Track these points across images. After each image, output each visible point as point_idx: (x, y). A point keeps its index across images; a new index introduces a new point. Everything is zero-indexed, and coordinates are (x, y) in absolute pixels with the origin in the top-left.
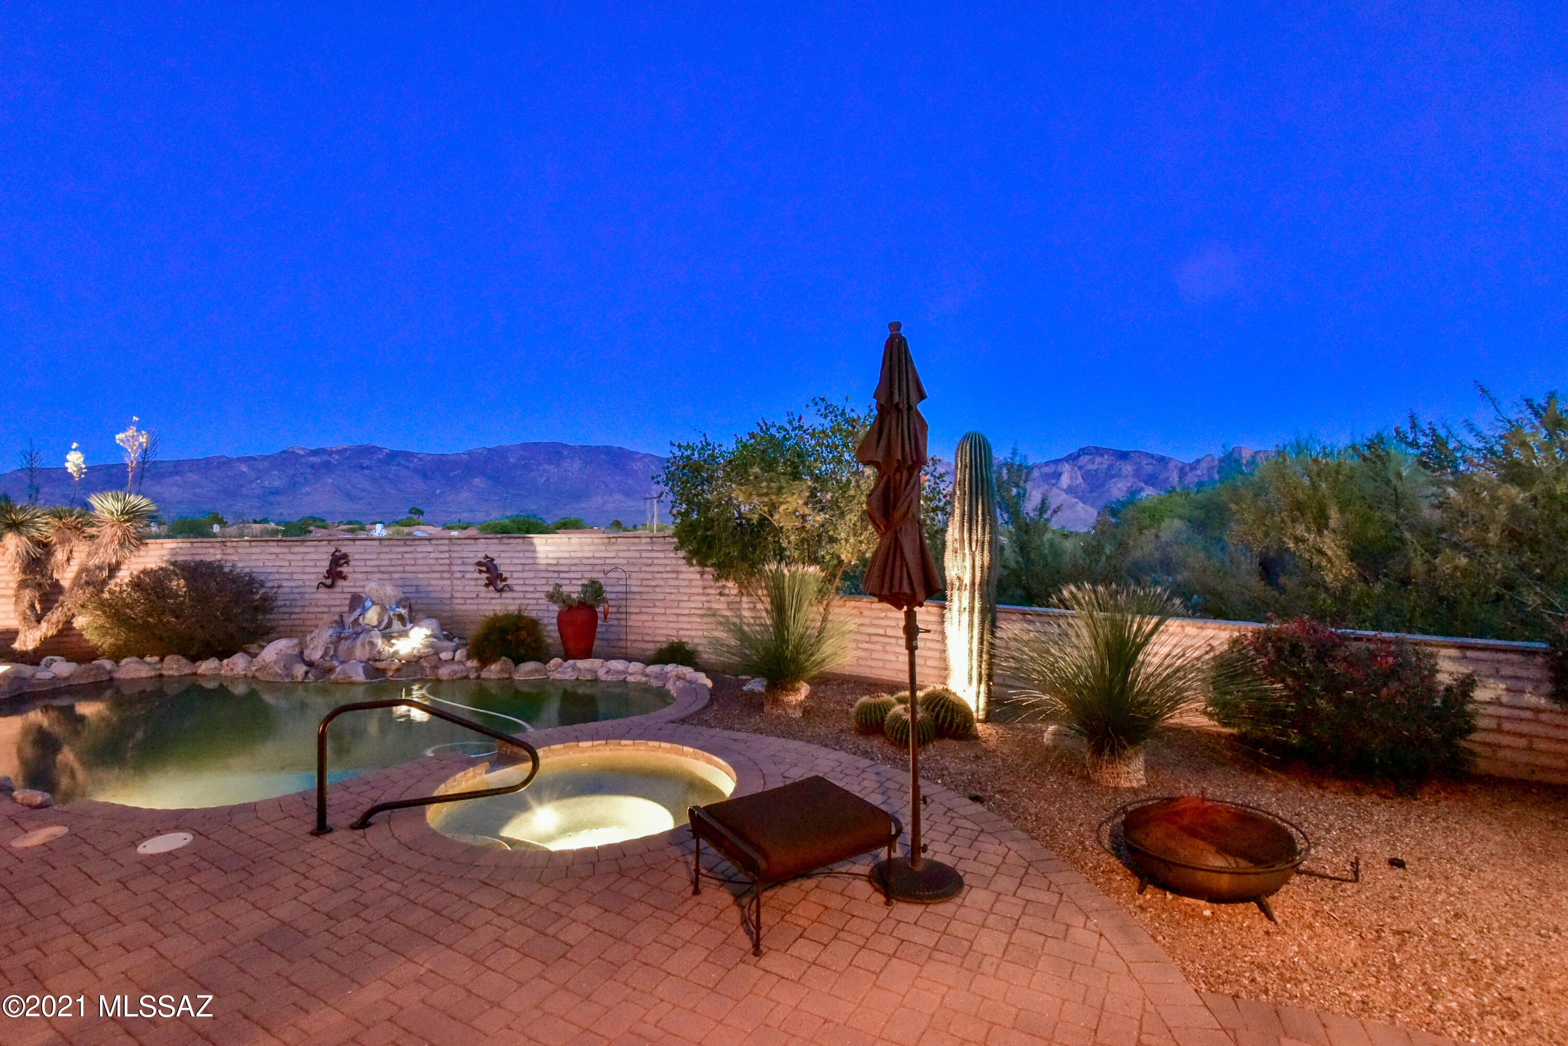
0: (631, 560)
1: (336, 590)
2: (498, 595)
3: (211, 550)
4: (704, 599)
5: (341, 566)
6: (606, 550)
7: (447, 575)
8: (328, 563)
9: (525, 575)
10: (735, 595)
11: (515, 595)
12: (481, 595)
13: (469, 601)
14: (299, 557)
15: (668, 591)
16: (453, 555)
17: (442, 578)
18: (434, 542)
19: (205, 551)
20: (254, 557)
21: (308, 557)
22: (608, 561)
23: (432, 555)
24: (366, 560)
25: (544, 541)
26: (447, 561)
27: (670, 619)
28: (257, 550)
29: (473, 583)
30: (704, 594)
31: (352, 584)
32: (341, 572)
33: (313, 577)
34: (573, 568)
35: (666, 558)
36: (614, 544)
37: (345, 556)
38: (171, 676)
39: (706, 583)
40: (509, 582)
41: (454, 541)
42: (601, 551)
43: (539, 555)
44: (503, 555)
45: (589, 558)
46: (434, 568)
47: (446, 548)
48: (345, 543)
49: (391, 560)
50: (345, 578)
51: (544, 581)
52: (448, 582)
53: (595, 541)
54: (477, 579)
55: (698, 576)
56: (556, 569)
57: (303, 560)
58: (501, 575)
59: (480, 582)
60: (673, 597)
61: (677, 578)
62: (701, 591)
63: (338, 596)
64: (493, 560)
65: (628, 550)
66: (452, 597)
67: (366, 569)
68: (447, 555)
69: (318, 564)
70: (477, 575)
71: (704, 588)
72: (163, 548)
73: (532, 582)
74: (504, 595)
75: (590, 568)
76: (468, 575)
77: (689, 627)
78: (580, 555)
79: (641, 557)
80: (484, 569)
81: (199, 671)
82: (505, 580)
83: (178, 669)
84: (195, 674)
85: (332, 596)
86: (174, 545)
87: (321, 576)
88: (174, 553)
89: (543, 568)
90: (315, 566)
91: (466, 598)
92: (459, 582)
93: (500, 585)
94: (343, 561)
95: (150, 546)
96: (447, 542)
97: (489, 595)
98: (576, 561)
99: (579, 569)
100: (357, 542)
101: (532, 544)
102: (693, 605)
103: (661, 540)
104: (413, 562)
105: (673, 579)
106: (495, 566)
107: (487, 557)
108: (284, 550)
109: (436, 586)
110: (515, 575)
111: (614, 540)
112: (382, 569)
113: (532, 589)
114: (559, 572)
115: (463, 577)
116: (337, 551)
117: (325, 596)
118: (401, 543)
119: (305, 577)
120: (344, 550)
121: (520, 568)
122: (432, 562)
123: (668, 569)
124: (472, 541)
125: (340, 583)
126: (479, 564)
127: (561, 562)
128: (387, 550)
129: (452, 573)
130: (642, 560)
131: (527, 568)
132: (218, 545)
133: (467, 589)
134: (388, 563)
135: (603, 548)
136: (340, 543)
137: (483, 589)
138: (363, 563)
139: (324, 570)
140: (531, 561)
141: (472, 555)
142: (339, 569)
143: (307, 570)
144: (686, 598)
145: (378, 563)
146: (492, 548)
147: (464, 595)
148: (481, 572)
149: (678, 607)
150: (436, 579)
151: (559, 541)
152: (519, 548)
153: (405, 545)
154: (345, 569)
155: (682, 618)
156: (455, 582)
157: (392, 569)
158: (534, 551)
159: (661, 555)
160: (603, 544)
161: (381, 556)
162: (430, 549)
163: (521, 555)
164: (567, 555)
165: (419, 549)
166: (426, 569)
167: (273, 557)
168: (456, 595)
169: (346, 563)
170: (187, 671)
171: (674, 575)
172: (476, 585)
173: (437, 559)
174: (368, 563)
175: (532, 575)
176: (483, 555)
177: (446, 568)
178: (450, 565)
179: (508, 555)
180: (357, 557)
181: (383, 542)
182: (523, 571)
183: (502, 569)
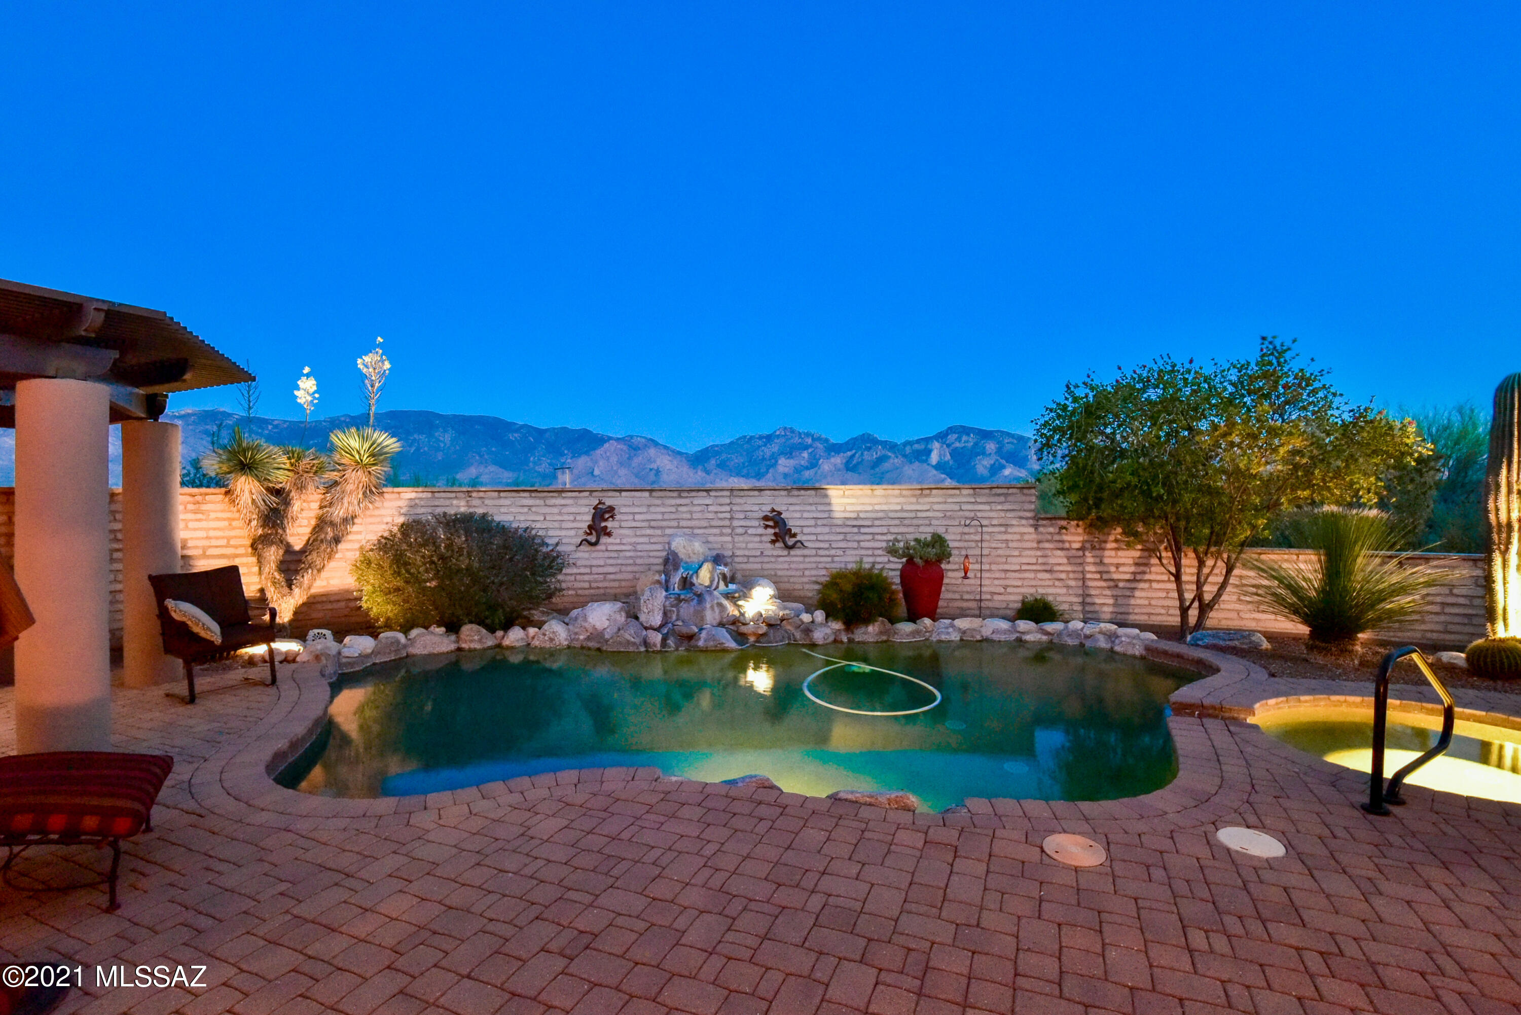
0: (948, 514)
1: (598, 547)
2: (785, 553)
3: (455, 502)
4: (1039, 553)
5: (606, 520)
6: (918, 503)
7: (729, 531)
8: (589, 518)
9: (819, 530)
10: (1078, 549)
11: (806, 552)
12: (766, 553)
13: (751, 559)
14: (555, 510)
15: (994, 545)
16: (735, 508)
17: (722, 534)
18: (712, 494)
19: (448, 502)
20: (503, 510)
21: (565, 510)
22: (920, 514)
23: (711, 508)
24: (634, 514)
25: (842, 492)
26: (728, 515)
27: (997, 575)
28: (507, 502)
29: (757, 539)
30: (1038, 549)
31: (618, 541)
32: (606, 527)
33: (572, 533)
34: (877, 523)
35: (991, 510)
36: (926, 496)
37: (611, 509)
38: (470, 650)
39: (1040, 537)
40: (798, 538)
41: (735, 493)
42: (912, 503)
43: (834, 508)
44: (792, 508)
45: (896, 511)
46: (714, 523)
47: (727, 501)
48: (610, 494)
49: (663, 513)
50: (609, 534)
51: (841, 537)
52: (729, 539)
53: (904, 492)
54: (761, 535)
55: (1032, 530)
56: (855, 523)
57: (560, 514)
58: (790, 530)
59: (764, 538)
60: (1000, 552)
61: (1005, 533)
62: (1035, 545)
63: (601, 554)
64: (780, 513)
65: (945, 503)
66: (733, 555)
67: (634, 524)
68: (728, 508)
69: (578, 518)
70: (761, 531)
71: (1039, 542)
72: (400, 499)
73: (826, 538)
74: (793, 552)
75: (897, 522)
76: (750, 531)
77: (1019, 583)
78: (885, 507)
79: (961, 510)
80: (771, 523)
81: (506, 642)
82: (794, 535)
83: (480, 641)
84: (499, 646)
85: (594, 555)
86: (413, 495)
87: (581, 532)
88: (413, 505)
89: (839, 522)
90: (575, 520)
91: (748, 557)
92: (741, 538)
93: (791, 542)
94: (607, 516)
95: (386, 495)
96: (728, 493)
97: (775, 553)
98: (880, 515)
99: (884, 523)
100: (624, 494)
101: (826, 496)
102: (1025, 560)
103: (987, 491)
104: (689, 516)
105: (1000, 533)
106: (783, 520)
107: (773, 510)
108: (538, 502)
109: (716, 543)
110: (806, 530)
111: (928, 492)
112: (653, 524)
113: (826, 545)
114: (860, 526)
115: (746, 532)
116: (600, 503)
117: (586, 555)
118: (675, 494)
119: (563, 533)
120: (609, 502)
121: (812, 522)
122: (711, 516)
123: (995, 522)
124: (756, 493)
125: (604, 540)
126: (766, 518)
127: (862, 515)
128: (658, 502)
129: (733, 529)
130: (961, 513)
131: (820, 522)
132: (462, 495)
133: (750, 546)
134: (660, 517)
135: (914, 500)
136: (605, 494)
137: (769, 545)
138: (631, 517)
139: (585, 526)
140: (826, 515)
141: (756, 508)
142: (603, 524)
143: (564, 525)
144: (1016, 553)
145: (649, 517)
146: (778, 500)
147: (747, 553)
148: (767, 527)
149: (1006, 563)
150: (715, 535)
151: (860, 492)
152: (811, 501)
153: (680, 497)
154: (609, 524)
155: (1009, 575)
156: (737, 539)
157: (664, 524)
158: (829, 504)
159: (987, 507)
160: (914, 496)
161: (652, 509)
162: (708, 501)
163: (813, 508)
164: (870, 508)
165: (696, 502)
166: (704, 524)
167: (526, 510)
168: (738, 553)
169: (612, 517)
170: (490, 643)
171: (1003, 529)
172: (761, 542)
173: (716, 512)
174: (637, 517)
175: (827, 530)
176: (769, 508)
177: (727, 523)
178: (732, 519)
179: (797, 508)
180: (623, 510)
181: (654, 494)
182: (816, 526)
183: (790, 523)
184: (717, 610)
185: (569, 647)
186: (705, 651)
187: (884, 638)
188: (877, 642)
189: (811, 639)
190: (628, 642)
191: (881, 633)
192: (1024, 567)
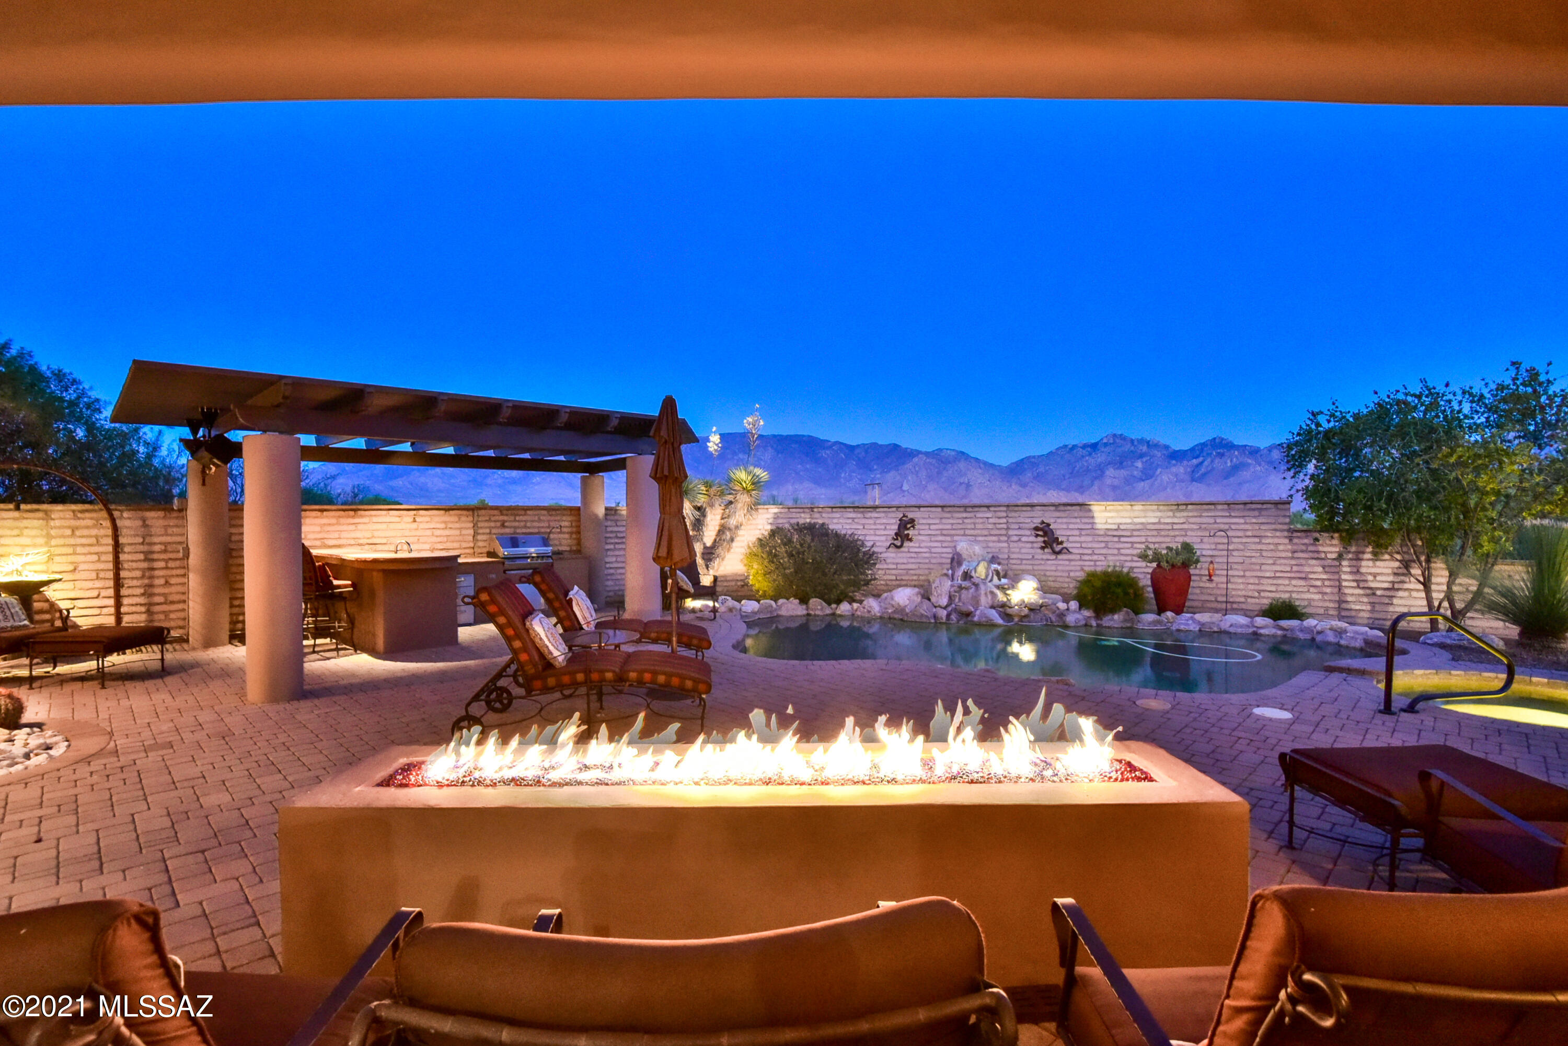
0: (1203, 526)
1: (902, 549)
2: (1054, 557)
3: (803, 515)
4: (1293, 562)
5: (908, 529)
6: (1174, 516)
7: (1005, 538)
8: (897, 527)
9: (1083, 539)
10: (1334, 559)
11: (1070, 557)
12: (1036, 557)
13: (1024, 562)
14: (871, 521)
15: (1248, 554)
16: (1010, 520)
17: (999, 541)
18: (992, 509)
19: (798, 515)
20: (835, 521)
21: (878, 522)
22: (1175, 527)
23: (991, 521)
24: (929, 524)
25: (1104, 508)
26: (1004, 526)
27: (1252, 581)
28: (838, 515)
29: (1029, 545)
30: (1293, 558)
31: (917, 545)
32: (908, 535)
33: (883, 538)
34: (1135, 533)
35: (1246, 523)
36: (1182, 511)
37: (912, 521)
38: (815, 615)
39: (1295, 547)
40: (1065, 545)
41: (1011, 508)
42: (1168, 517)
43: (1097, 521)
44: (1059, 520)
45: (1154, 524)
46: (993, 532)
47: (1005, 514)
48: (912, 509)
49: (952, 524)
50: (911, 540)
51: (1103, 545)
52: (1005, 545)
53: (1161, 507)
54: (1032, 542)
55: (1287, 541)
56: (1115, 533)
57: (875, 524)
58: (1057, 539)
59: (1035, 545)
60: (1253, 560)
61: (1259, 543)
62: (1290, 555)
63: (904, 555)
64: (1049, 525)
65: (1201, 516)
66: (1009, 558)
67: (930, 532)
68: (1004, 520)
69: (888, 527)
70: (1033, 539)
71: (1294, 552)
72: (768, 513)
73: (1090, 545)
74: (1060, 557)
75: (1155, 533)
76: (1024, 539)
77: (1273, 588)
78: (1143, 520)
79: (1215, 523)
80: (1040, 533)
81: (838, 612)
82: (1062, 543)
83: (822, 609)
84: (834, 614)
85: (900, 555)
86: (776, 510)
87: (890, 538)
88: (776, 517)
89: (1102, 533)
90: (885, 529)
91: (1022, 559)
92: (1015, 545)
93: (1059, 547)
94: (909, 526)
95: (760, 511)
96: (1005, 509)
97: (1045, 557)
98: (1138, 527)
99: (1143, 534)
100: (922, 509)
101: (1090, 511)
102: (1278, 568)
103: (1242, 506)
104: (973, 526)
105: (1255, 543)
106: (1051, 530)
107: (1043, 522)
108: (859, 515)
109: (995, 548)
110: (1071, 539)
111: (1184, 507)
112: (945, 532)
113: (1089, 552)
114: (1120, 536)
115: (1020, 540)
116: (904, 516)
117: (893, 555)
118: (962, 509)
119: (877, 538)
120: (910, 515)
121: (1077, 533)
122: (990, 526)
123: (1249, 533)
124: (1029, 508)
125: (906, 544)
126: (1036, 529)
127: (1122, 527)
128: (948, 515)
129: (1009, 537)
130: (1216, 526)
131: (1083, 532)
132: (807, 510)
133: (1023, 551)
134: (949, 527)
135: (1171, 514)
136: (908, 509)
137: (1040, 551)
138: (927, 527)
139: (893, 533)
140: (1090, 526)
141: (1028, 520)
142: (906, 532)
143: (878, 532)
144: (1271, 561)
145: (941, 527)
146: (1047, 514)
147: (1020, 556)
148: (1037, 536)
149: (1260, 570)
150: (994, 542)
151: (1121, 508)
152: (1076, 515)
153: (966, 511)
154: (911, 532)
155: (1264, 581)
156: (1012, 545)
157: (953, 532)
158: (1093, 517)
159: (1242, 521)
160: (1171, 510)
161: (944, 521)
162: (989, 515)
163: (1078, 520)
164: (1129, 521)
165: (978, 515)
166: (986, 533)
167: (850, 521)
168: (1013, 556)
169: (913, 526)
170: (828, 611)
171: (1257, 540)
172: (1032, 548)
173: (995, 524)
174: (932, 527)
175: (1090, 539)
176: (1039, 520)
177: (1004, 532)
178: (1008, 529)
179: (1065, 520)
180: (922, 521)
181: (945, 509)
182: (1080, 535)
183: (1058, 533)
184: (990, 597)
185: (881, 618)
186: (979, 624)
187: (1129, 625)
188: (1122, 628)
189: (1064, 622)
190: (922, 615)
191: (1125, 621)
192: (1278, 575)
